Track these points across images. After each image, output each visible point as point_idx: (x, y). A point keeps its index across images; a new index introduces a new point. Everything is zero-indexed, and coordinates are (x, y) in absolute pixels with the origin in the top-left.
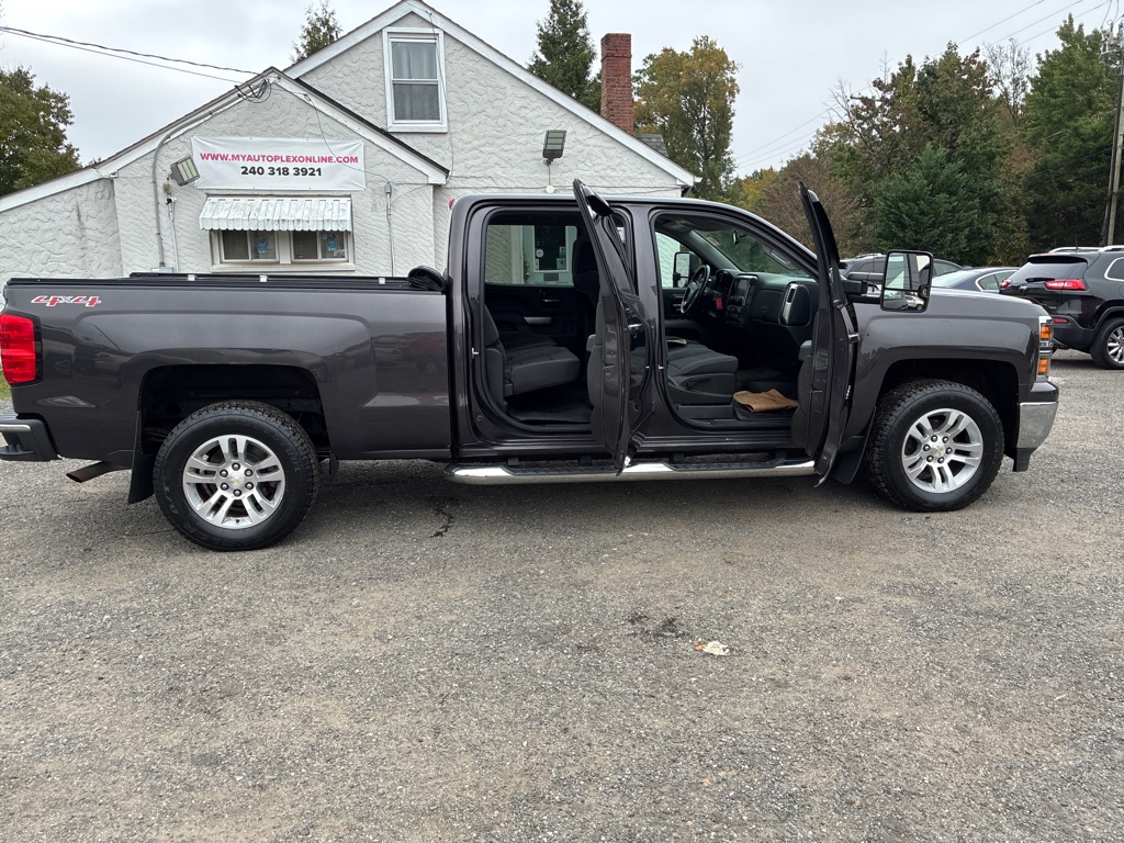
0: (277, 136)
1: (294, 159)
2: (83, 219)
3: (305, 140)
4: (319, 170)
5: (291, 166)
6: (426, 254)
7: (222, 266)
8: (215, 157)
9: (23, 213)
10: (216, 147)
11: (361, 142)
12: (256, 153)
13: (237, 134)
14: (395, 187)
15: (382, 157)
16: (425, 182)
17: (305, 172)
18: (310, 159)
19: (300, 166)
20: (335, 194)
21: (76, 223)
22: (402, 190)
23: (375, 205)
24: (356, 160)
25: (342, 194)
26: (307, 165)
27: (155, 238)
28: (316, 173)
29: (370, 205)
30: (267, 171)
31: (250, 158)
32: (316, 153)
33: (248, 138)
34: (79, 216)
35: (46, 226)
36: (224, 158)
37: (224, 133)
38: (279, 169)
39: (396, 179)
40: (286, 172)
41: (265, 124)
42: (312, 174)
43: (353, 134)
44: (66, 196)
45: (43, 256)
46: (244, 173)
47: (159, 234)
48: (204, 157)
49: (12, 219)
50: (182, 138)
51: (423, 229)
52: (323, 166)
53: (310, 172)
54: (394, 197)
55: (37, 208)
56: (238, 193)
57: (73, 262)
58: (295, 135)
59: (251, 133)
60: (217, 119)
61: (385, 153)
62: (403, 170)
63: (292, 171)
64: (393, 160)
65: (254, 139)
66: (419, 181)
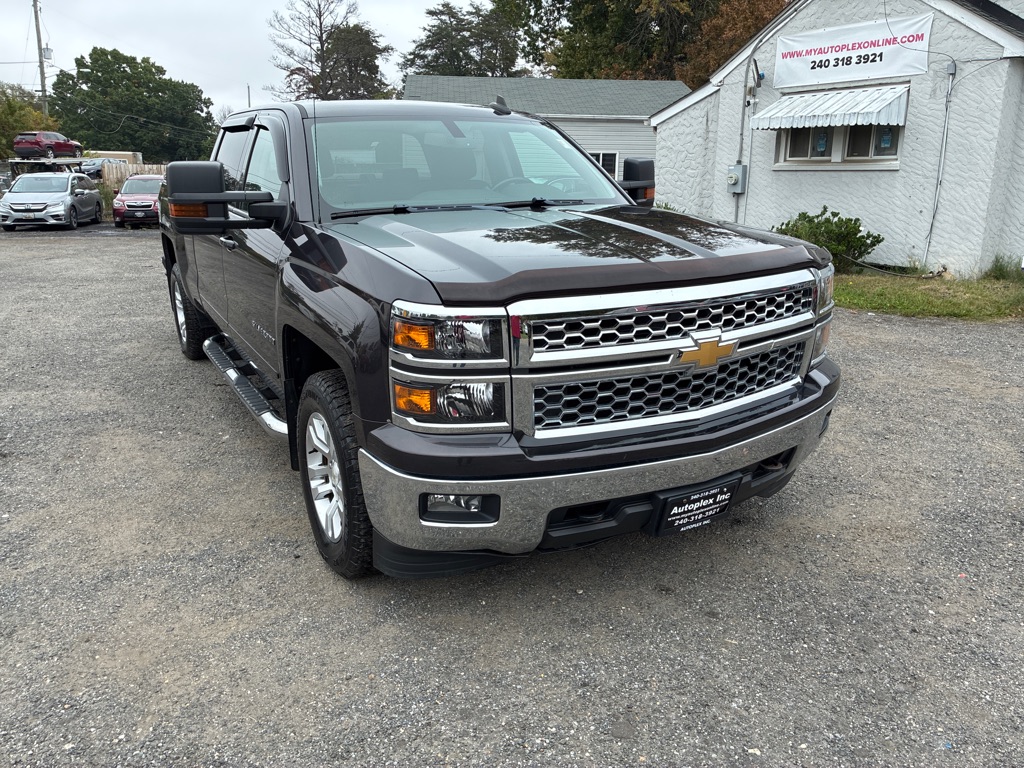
0: (848, 22)
1: (860, 46)
2: (709, 123)
3: (872, 22)
4: (881, 55)
5: (854, 55)
6: (985, 150)
7: (786, 164)
8: (792, 55)
9: (677, 121)
10: (795, 44)
11: (931, 15)
12: (825, 45)
13: (814, 27)
14: (962, 66)
15: (953, 29)
16: (999, 56)
17: (866, 58)
18: (874, 44)
19: (863, 52)
20: (893, 81)
21: (705, 127)
22: (970, 68)
23: (934, 91)
24: (920, 37)
25: (901, 80)
26: (870, 51)
27: (739, 138)
28: (878, 59)
29: (929, 90)
30: (833, 62)
31: (821, 51)
32: (880, 36)
33: (821, 31)
34: (707, 121)
35: (687, 131)
36: (799, 54)
37: (804, 28)
38: (843, 59)
39: (964, 56)
40: (848, 62)
41: (840, 11)
42: (873, 61)
43: (925, 7)
44: (702, 104)
45: (684, 155)
46: (813, 68)
47: (742, 134)
48: (784, 56)
49: (671, 126)
50: (771, 41)
51: (988, 117)
52: (885, 49)
53: (871, 58)
54: (958, 77)
55: (685, 115)
56: (805, 89)
57: (699, 160)
58: (865, 18)
59: (826, 25)
60: (801, 15)
61: (956, 24)
62: (974, 43)
63: (854, 60)
64: (963, 32)
65: (828, 29)
66: (992, 55)
